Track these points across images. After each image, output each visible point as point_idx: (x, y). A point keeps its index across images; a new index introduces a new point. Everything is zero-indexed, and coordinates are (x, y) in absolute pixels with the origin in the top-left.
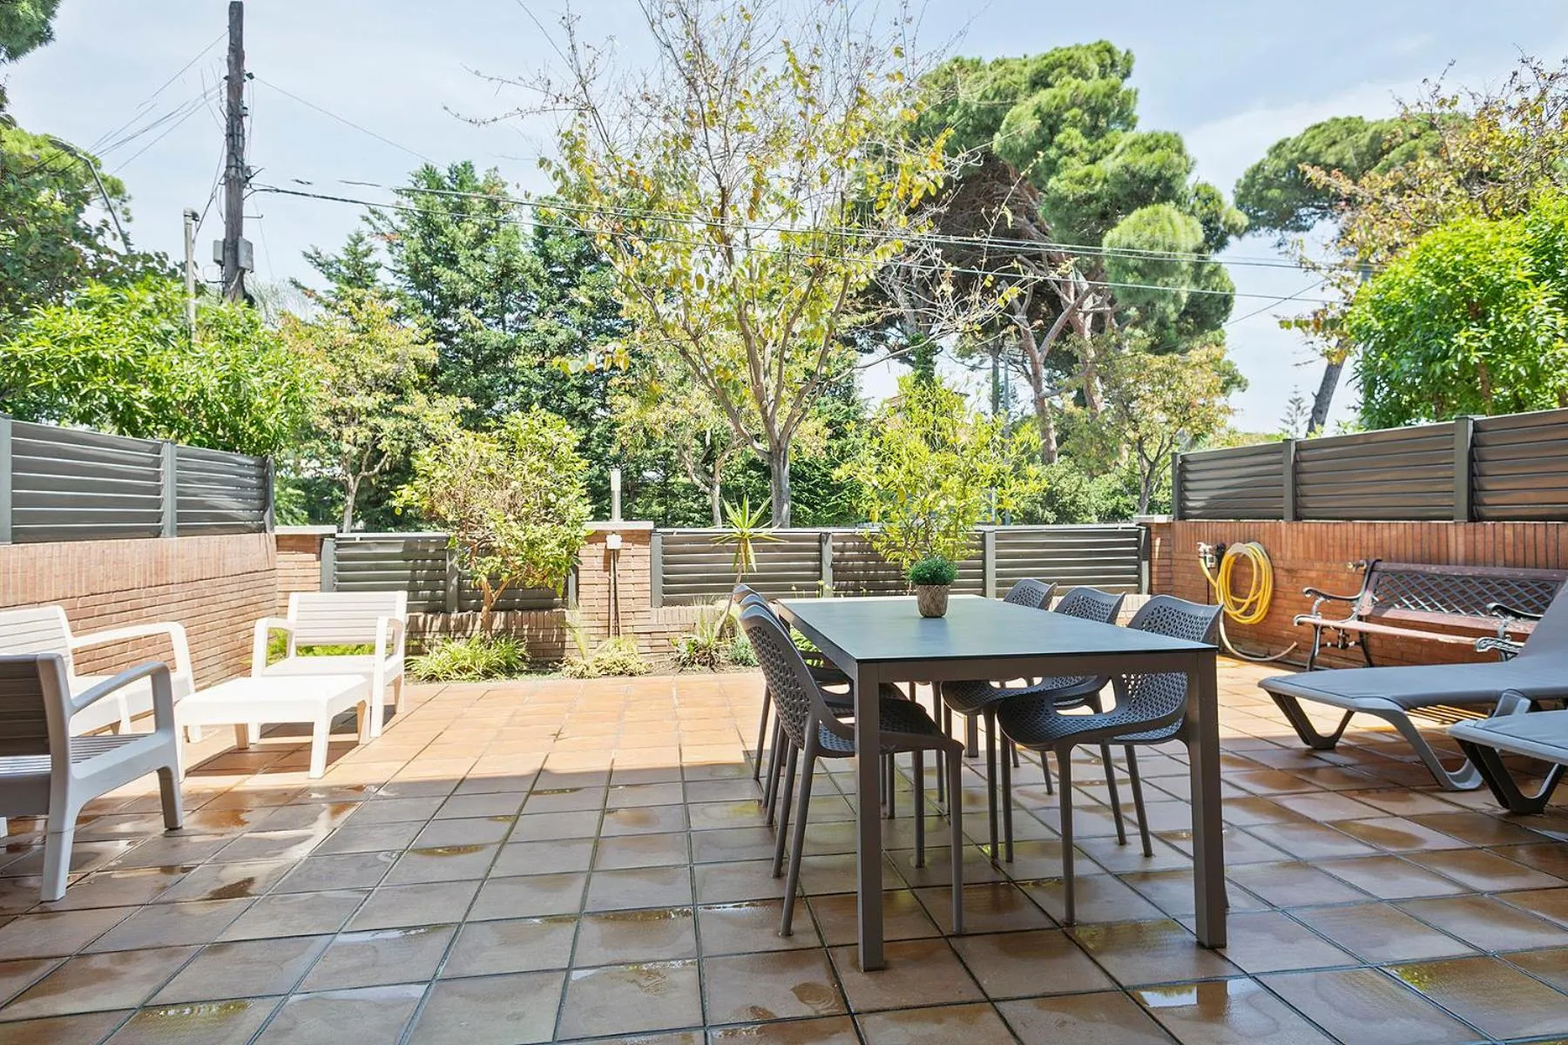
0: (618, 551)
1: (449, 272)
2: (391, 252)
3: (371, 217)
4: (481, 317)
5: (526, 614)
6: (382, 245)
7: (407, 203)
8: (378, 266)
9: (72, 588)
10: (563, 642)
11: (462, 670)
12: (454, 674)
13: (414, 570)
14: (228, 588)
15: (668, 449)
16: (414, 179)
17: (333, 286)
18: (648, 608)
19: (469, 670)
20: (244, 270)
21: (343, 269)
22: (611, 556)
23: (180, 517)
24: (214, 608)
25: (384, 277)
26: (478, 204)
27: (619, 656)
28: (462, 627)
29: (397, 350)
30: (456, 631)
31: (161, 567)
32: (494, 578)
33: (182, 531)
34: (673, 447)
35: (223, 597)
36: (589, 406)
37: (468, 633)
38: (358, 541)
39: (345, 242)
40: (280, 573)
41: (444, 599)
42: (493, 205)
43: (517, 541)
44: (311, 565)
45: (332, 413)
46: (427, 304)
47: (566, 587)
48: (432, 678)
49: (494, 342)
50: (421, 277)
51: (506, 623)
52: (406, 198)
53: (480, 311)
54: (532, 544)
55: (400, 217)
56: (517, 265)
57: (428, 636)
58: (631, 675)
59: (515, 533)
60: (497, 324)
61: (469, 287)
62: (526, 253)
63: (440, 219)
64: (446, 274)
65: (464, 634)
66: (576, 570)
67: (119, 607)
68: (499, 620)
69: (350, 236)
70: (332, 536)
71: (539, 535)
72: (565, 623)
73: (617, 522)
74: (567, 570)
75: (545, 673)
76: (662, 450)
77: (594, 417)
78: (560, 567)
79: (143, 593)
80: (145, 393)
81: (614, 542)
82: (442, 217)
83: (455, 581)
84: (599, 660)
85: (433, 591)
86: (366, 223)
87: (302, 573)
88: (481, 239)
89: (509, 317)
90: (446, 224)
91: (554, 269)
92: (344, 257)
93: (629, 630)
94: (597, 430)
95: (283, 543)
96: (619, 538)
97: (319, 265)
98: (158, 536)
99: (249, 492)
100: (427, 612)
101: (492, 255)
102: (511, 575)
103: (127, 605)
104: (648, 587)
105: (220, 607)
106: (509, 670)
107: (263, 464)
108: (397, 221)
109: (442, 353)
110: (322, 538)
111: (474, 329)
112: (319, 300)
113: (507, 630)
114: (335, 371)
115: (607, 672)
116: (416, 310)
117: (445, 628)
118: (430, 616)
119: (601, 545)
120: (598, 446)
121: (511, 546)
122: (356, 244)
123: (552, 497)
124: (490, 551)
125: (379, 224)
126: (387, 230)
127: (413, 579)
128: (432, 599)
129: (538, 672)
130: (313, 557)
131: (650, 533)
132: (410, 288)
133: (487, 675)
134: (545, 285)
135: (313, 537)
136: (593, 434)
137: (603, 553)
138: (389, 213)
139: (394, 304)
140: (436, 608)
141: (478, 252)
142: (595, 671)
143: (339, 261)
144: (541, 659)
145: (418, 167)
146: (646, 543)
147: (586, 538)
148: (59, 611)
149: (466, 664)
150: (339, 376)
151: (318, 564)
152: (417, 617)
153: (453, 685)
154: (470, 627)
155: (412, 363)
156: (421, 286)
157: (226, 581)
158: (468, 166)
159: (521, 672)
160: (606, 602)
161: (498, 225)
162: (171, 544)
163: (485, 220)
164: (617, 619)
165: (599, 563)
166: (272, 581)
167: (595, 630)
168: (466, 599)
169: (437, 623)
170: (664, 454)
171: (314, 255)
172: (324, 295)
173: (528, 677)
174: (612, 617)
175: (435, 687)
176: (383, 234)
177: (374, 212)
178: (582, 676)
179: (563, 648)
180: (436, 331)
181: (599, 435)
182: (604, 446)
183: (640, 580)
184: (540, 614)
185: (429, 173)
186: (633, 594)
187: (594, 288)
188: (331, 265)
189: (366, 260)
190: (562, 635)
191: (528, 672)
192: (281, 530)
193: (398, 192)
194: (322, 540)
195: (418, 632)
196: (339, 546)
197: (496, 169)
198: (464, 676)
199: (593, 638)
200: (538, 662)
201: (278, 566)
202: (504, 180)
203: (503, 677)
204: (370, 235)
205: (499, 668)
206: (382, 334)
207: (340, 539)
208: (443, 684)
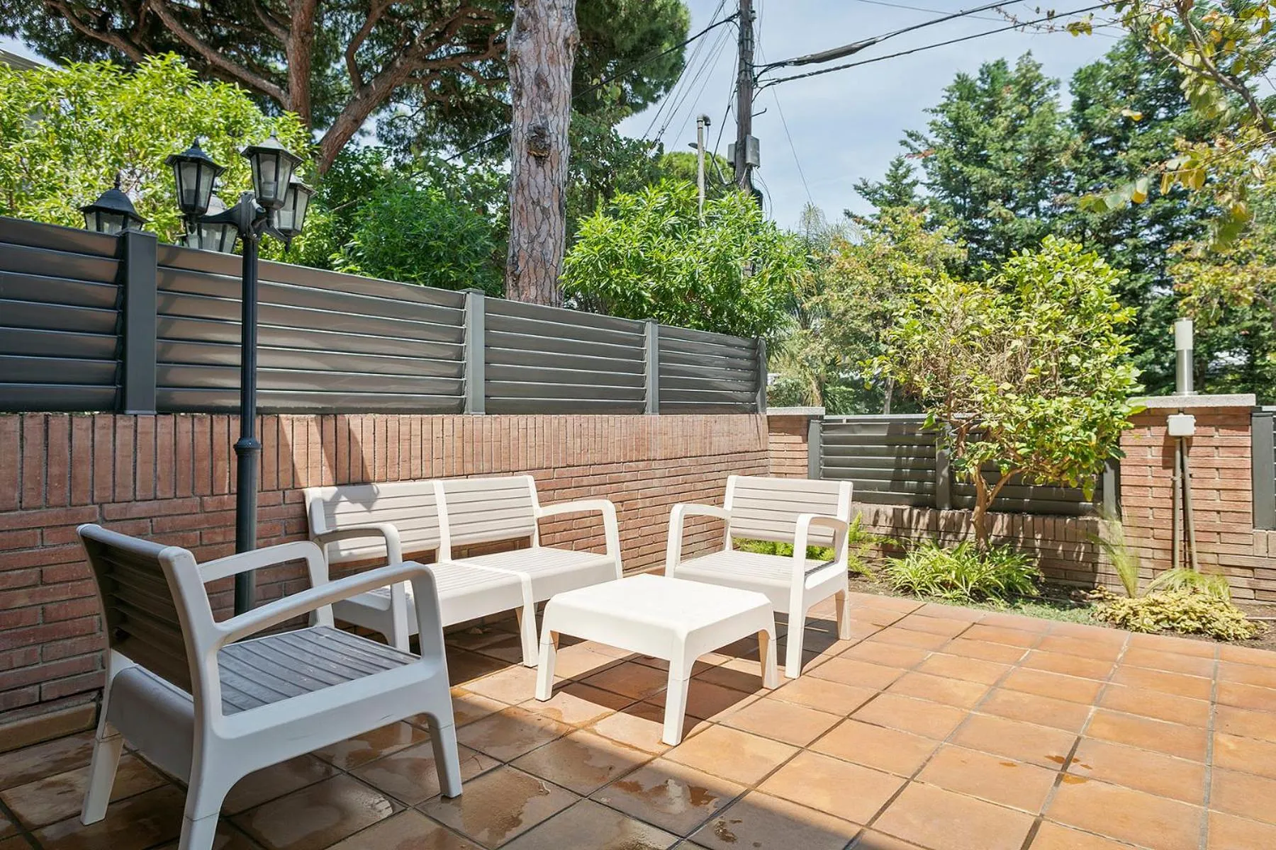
0: (1189, 440)
1: (979, 170)
2: (926, 167)
3: (909, 140)
4: (1013, 210)
5: (1039, 520)
6: (916, 162)
7: (940, 118)
8: (915, 183)
9: (548, 458)
10: (1095, 564)
11: (944, 585)
12: (935, 590)
13: (899, 456)
14: (715, 467)
15: (1257, 323)
16: (947, 94)
17: (877, 211)
18: (1247, 528)
19: (954, 587)
20: (750, 167)
21: (886, 193)
22: (1175, 449)
23: (662, 395)
24: (700, 486)
25: (921, 192)
26: (1009, 96)
27: (1192, 601)
28: (953, 527)
29: (927, 252)
30: (947, 532)
31: (641, 441)
32: (988, 469)
33: (663, 409)
34: (1264, 320)
35: (711, 476)
36: (1142, 282)
37: (961, 536)
38: (844, 422)
39: (887, 168)
40: (772, 454)
41: (933, 492)
42: (1026, 90)
43: (1017, 421)
44: (798, 447)
45: (873, 316)
46: (959, 209)
47: (1100, 488)
48: (907, 590)
49: (1026, 229)
50: (952, 183)
51: (1011, 527)
52: (940, 115)
53: (1012, 205)
54: (1042, 424)
55: (934, 133)
56: (1052, 142)
57: (915, 534)
58: (1219, 637)
59: (1014, 408)
60: (1030, 213)
61: (999, 182)
62: (1063, 129)
63: (969, 122)
64: (975, 173)
65: (956, 537)
66: (1116, 466)
67: (597, 479)
68: (1001, 523)
69: (892, 163)
70: (821, 418)
71: (1050, 412)
72: (1097, 539)
73: (1186, 396)
74: (1098, 463)
75: (1063, 607)
76: (1248, 324)
77: (1148, 295)
78: (1085, 458)
79: (623, 467)
80: (651, 282)
81: (1182, 425)
82: (972, 116)
83: (945, 472)
84: (1156, 603)
85: (921, 481)
86: (904, 147)
87: (791, 455)
88: (1012, 131)
89: (1043, 204)
90: (977, 126)
91: (1097, 142)
92: (887, 183)
93: (1211, 559)
94: (1151, 309)
95: (776, 425)
96: (1191, 419)
97: (867, 194)
98: (642, 413)
99: (739, 373)
100: (915, 506)
101: (1024, 143)
102: (1013, 467)
103: (607, 478)
104: (1249, 496)
105: (707, 485)
106: (1012, 594)
107: (755, 346)
108: (931, 138)
109: (972, 253)
110: (809, 419)
111: (1005, 222)
112: (866, 223)
113: (1011, 538)
114: (873, 280)
115: (1171, 626)
116: (947, 215)
117: (933, 528)
118: (915, 512)
119: (1158, 431)
120: (1153, 327)
121: (1009, 427)
122: (897, 169)
123: (1074, 360)
124: (986, 434)
125: (915, 144)
126: (922, 149)
127: (899, 467)
128: (920, 491)
129: (1054, 605)
130: (798, 439)
131: (1249, 413)
132: (945, 197)
133: (979, 595)
134: (1086, 159)
135: (799, 418)
136: (1147, 313)
137: (1161, 441)
138: (924, 131)
139: (928, 215)
140: (924, 502)
141: (1009, 144)
142: (1149, 620)
143: (882, 187)
144: (1062, 582)
145: (951, 81)
146: (1243, 428)
147: (1130, 418)
148: (529, 480)
149: (951, 578)
150: (878, 285)
151: (805, 447)
152: (903, 510)
153: (932, 606)
154: (963, 530)
155: (942, 264)
156: (954, 192)
157: (713, 460)
158: (1001, 65)
159: (1028, 598)
160: (1168, 514)
161: (1031, 110)
162: (653, 421)
163: (1018, 108)
164: (1187, 540)
165: (1155, 455)
166: (764, 462)
167: (1149, 553)
168: (957, 496)
169: (925, 520)
170: (1249, 329)
171: (862, 186)
172: (870, 219)
173: (1038, 609)
174: (1179, 536)
175: (909, 603)
176: (919, 152)
177: (910, 135)
178: (1124, 623)
179: (1095, 571)
180: (966, 231)
181: (1154, 315)
182: (1161, 327)
183: (1232, 484)
184: (1059, 521)
185: (962, 81)
186: (1218, 505)
187: (1147, 148)
188: (876, 192)
189: (905, 181)
190: (1092, 554)
191: (1039, 601)
192: (772, 411)
193: (934, 111)
194: (809, 422)
195: (903, 528)
196: (825, 428)
197: (1029, 54)
198: (948, 595)
199: (1144, 563)
200: (1056, 585)
201: (771, 447)
202: (1038, 62)
203: (1001, 604)
204: (908, 155)
205: (996, 591)
206: (914, 241)
207: (827, 421)
208: (918, 602)
